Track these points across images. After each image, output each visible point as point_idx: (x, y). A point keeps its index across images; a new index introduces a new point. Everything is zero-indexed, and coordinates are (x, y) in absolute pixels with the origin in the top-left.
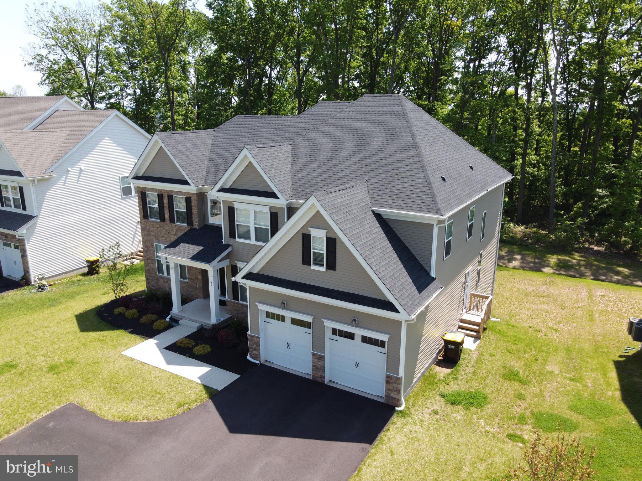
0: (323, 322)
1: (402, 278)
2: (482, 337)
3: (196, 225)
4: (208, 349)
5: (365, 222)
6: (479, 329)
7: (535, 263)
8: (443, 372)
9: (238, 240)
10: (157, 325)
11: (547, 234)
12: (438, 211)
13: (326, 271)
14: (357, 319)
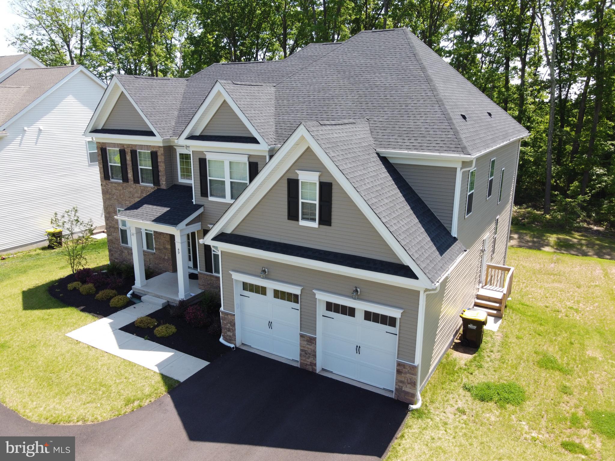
0: (315, 294)
1: (419, 235)
2: (503, 316)
3: (164, 184)
4: (172, 329)
5: (369, 164)
6: (500, 307)
7: (533, 242)
8: (463, 358)
9: (211, 199)
10: (114, 302)
11: (543, 214)
12: (464, 150)
13: (319, 226)
14: (359, 290)
